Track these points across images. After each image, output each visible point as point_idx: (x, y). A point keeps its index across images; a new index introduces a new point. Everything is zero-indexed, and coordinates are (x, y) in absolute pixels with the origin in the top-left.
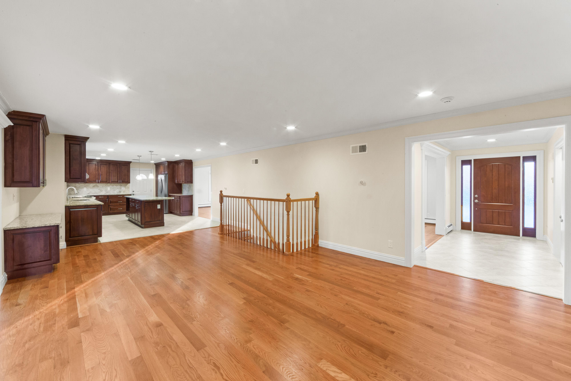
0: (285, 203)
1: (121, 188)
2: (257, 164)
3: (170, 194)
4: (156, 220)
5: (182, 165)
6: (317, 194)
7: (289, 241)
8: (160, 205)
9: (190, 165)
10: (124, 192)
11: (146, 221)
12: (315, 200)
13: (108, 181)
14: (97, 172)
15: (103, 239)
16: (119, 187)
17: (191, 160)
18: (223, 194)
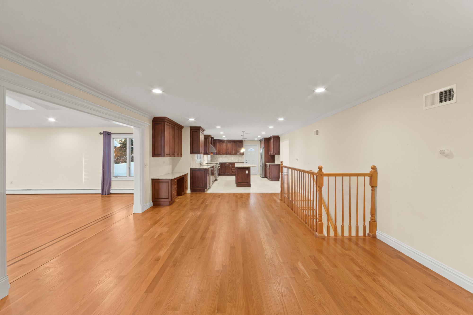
0: (315, 176)
1: (239, 158)
2: (318, 135)
3: (266, 163)
4: (245, 182)
5: (272, 140)
6: (374, 169)
7: (322, 222)
8: (247, 171)
9: (278, 140)
10: (241, 161)
11: (238, 182)
12: (371, 176)
13: (232, 154)
14: (226, 148)
15: (209, 191)
16: (238, 157)
17: (278, 136)
18: (283, 165)
